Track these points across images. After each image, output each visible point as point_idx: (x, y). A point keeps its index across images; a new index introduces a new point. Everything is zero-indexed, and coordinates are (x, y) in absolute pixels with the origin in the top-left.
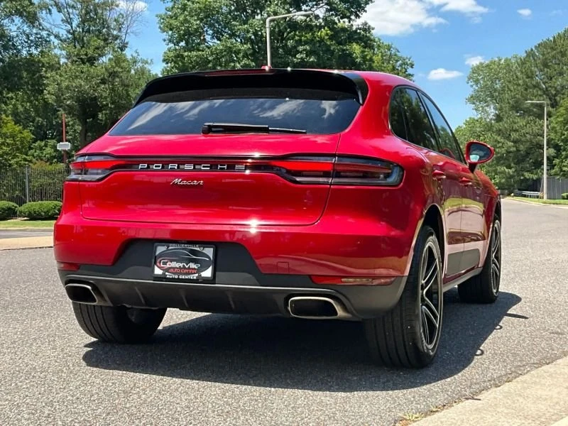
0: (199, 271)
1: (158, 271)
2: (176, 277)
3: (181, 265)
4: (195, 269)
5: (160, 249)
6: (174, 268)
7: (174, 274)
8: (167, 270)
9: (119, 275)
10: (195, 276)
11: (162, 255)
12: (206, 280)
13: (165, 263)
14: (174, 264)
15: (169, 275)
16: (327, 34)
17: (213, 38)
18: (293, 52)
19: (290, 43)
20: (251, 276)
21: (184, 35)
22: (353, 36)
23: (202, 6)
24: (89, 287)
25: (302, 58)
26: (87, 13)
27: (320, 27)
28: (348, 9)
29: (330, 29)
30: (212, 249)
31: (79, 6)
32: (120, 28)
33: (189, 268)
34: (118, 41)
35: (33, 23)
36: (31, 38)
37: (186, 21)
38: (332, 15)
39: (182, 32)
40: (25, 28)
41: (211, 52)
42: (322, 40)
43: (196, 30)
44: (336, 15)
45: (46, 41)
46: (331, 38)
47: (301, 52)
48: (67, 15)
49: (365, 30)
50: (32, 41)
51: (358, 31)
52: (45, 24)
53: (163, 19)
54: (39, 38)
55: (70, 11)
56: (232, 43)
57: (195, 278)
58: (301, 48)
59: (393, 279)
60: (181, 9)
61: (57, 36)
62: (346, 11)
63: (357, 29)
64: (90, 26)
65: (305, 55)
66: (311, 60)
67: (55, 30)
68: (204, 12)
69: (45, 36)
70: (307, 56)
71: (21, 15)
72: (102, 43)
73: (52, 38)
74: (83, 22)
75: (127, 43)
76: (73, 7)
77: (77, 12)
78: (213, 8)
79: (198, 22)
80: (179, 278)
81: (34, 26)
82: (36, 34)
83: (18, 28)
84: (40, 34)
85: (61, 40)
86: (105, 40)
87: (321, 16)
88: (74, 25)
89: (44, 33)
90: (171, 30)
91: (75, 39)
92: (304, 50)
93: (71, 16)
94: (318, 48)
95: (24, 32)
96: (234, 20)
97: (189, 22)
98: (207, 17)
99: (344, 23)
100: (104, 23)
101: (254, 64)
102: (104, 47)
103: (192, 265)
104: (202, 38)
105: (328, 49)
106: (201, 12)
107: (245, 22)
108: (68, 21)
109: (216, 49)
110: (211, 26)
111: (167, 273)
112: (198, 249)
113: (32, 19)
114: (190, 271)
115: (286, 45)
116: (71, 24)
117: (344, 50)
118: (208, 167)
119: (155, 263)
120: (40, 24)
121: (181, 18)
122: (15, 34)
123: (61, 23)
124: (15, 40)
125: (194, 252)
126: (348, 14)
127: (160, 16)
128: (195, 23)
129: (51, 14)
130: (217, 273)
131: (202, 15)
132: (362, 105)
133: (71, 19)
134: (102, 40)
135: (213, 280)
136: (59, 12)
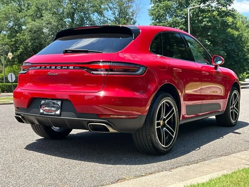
0: (55, 111)
1: (41, 111)
2: (47, 113)
3: (49, 108)
4: (54, 110)
5: (43, 102)
6: (47, 110)
7: (47, 112)
8: (44, 110)
9: (30, 112)
10: (53, 113)
11: (43, 104)
12: (57, 115)
13: (44, 108)
14: (47, 108)
15: (45, 113)
16: (217, 14)
17: (170, 17)
18: (201, 21)
19: (200, 18)
20: (74, 113)
21: (158, 17)
22: (227, 14)
23: (165, 5)
24: (20, 117)
25: (205, 24)
26: (121, 10)
27: (213, 11)
28: (225, 3)
29: (218, 12)
30: (60, 102)
31: (118, 8)
32: (133, 16)
33: (52, 110)
34: (133, 20)
35: (101, 15)
36: (101, 21)
37: (158, 11)
38: (219, 5)
39: (157, 16)
40: (99, 17)
41: (168, 23)
42: (214, 16)
43: (162, 15)
44: (221, 6)
45: (107, 22)
46: (218, 15)
47: (205, 21)
48: (114, 11)
49: (233, 11)
50: (101, 22)
51: (230, 12)
52: (106, 15)
53: (150, 11)
54: (104, 21)
55: (115, 10)
56: (176, 19)
57: (54, 114)
58: (205, 20)
59: (138, 116)
60: (157, 6)
61: (110, 20)
62: (224, 4)
63: (229, 11)
64: (122, 15)
65: (206, 23)
66: (209, 24)
67: (109, 17)
68: (165, 7)
69: (106, 20)
70: (207, 23)
71: (97, 12)
72: (126, 21)
73: (108, 20)
74: (119, 14)
75: (136, 21)
76: (116, 8)
77: (117, 10)
78: (169, 5)
79: (163, 11)
80: (48, 114)
81: (102, 16)
82: (103, 19)
83: (97, 17)
84: (104, 19)
85: (111, 21)
86: (127, 20)
87: (214, 6)
88: (116, 15)
89: (106, 19)
90: (153, 15)
91: (116, 20)
92: (206, 21)
93: (115, 12)
94: (212, 19)
95: (98, 18)
96: (178, 10)
97: (159, 11)
98: (167, 9)
99: (224, 9)
100: (127, 14)
101: (185, 27)
102: (127, 23)
103: (53, 109)
104: (164, 18)
105: (217, 20)
106: (164, 7)
107: (182, 10)
108: (114, 14)
109: (170, 22)
110: (168, 13)
111: (44, 112)
112: (55, 102)
113: (101, 13)
114: (52, 111)
115: (199, 19)
116: (115, 14)
117: (223, 20)
118: (60, 67)
119: (41, 107)
120: (104, 16)
121: (157, 10)
122: (95, 19)
123: (111, 14)
124: (95, 22)
125: (54, 103)
126: (225, 5)
127: (149, 10)
128: (162, 12)
129: (108, 11)
130: (62, 112)
131: (165, 8)
132: (134, 40)
133: (115, 13)
134: (126, 20)
135: (60, 115)
136: (111, 10)
